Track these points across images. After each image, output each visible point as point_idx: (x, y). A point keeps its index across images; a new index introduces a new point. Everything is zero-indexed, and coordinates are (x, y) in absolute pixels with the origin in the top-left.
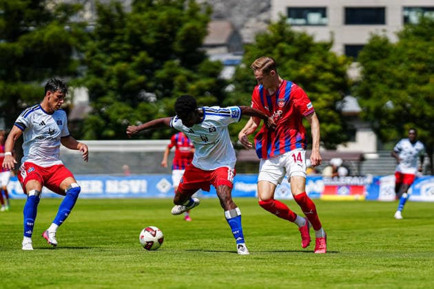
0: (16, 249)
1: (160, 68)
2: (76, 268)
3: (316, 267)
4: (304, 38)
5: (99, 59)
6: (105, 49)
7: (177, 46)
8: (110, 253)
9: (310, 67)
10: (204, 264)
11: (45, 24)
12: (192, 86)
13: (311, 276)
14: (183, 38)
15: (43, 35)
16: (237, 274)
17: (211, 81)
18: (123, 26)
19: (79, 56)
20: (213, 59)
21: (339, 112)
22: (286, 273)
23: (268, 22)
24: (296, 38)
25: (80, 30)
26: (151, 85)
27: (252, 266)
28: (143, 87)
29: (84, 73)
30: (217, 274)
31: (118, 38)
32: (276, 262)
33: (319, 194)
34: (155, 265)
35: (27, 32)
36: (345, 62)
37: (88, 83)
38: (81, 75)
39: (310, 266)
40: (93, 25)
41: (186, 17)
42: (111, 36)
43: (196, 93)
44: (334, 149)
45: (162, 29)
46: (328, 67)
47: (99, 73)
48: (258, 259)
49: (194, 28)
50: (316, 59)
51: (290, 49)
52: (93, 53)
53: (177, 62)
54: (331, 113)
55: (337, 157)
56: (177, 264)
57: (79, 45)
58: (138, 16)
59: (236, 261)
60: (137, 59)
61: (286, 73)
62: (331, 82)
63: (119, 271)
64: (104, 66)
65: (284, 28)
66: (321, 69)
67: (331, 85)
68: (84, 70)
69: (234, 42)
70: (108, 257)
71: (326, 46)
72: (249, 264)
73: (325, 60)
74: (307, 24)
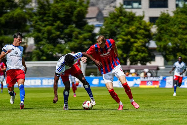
0: (2, 111)
1: (66, 28)
2: (30, 119)
3: (138, 118)
4: (131, 14)
5: (39, 24)
6: (41, 20)
7: (74, 18)
8: (44, 112)
9: (134, 27)
10: (87, 117)
11: (14, 9)
12: (81, 37)
13: (135, 122)
14: (76, 15)
15: (13, 14)
16: (102, 122)
17: (89, 34)
18: (49, 9)
19: (30, 23)
20: (90, 24)
21: (147, 48)
22: (124, 121)
23: (115, 7)
24: (128, 14)
25: (30, 11)
26: (62, 36)
27: (108, 118)
28: (59, 37)
29: (32, 31)
30: (93, 122)
31: (47, 15)
32: (119, 116)
33: (138, 85)
34: (65, 118)
35: (6, 12)
36: (150, 25)
37: (34, 35)
38: (31, 32)
39: (135, 118)
40: (36, 9)
41: (78, 5)
42: (44, 14)
43: (83, 40)
44: (145, 64)
45: (67, 11)
46: (142, 27)
47: (39, 31)
48: (111, 114)
49: (81, 10)
50: (136, 24)
51: (125, 19)
52: (36, 22)
53: (74, 25)
54: (143, 48)
55: (146, 68)
56: (75, 117)
57: (30, 18)
58: (56, 5)
59: (101, 116)
60: (56, 24)
61: (123, 30)
62: (144, 34)
63: (49, 120)
64: (41, 28)
65: (122, 10)
66: (139, 28)
67: (143, 36)
68: (32, 30)
69: (99, 16)
70: (44, 114)
71: (141, 18)
72: (107, 117)
73: (140, 24)
74: (133, 8)
